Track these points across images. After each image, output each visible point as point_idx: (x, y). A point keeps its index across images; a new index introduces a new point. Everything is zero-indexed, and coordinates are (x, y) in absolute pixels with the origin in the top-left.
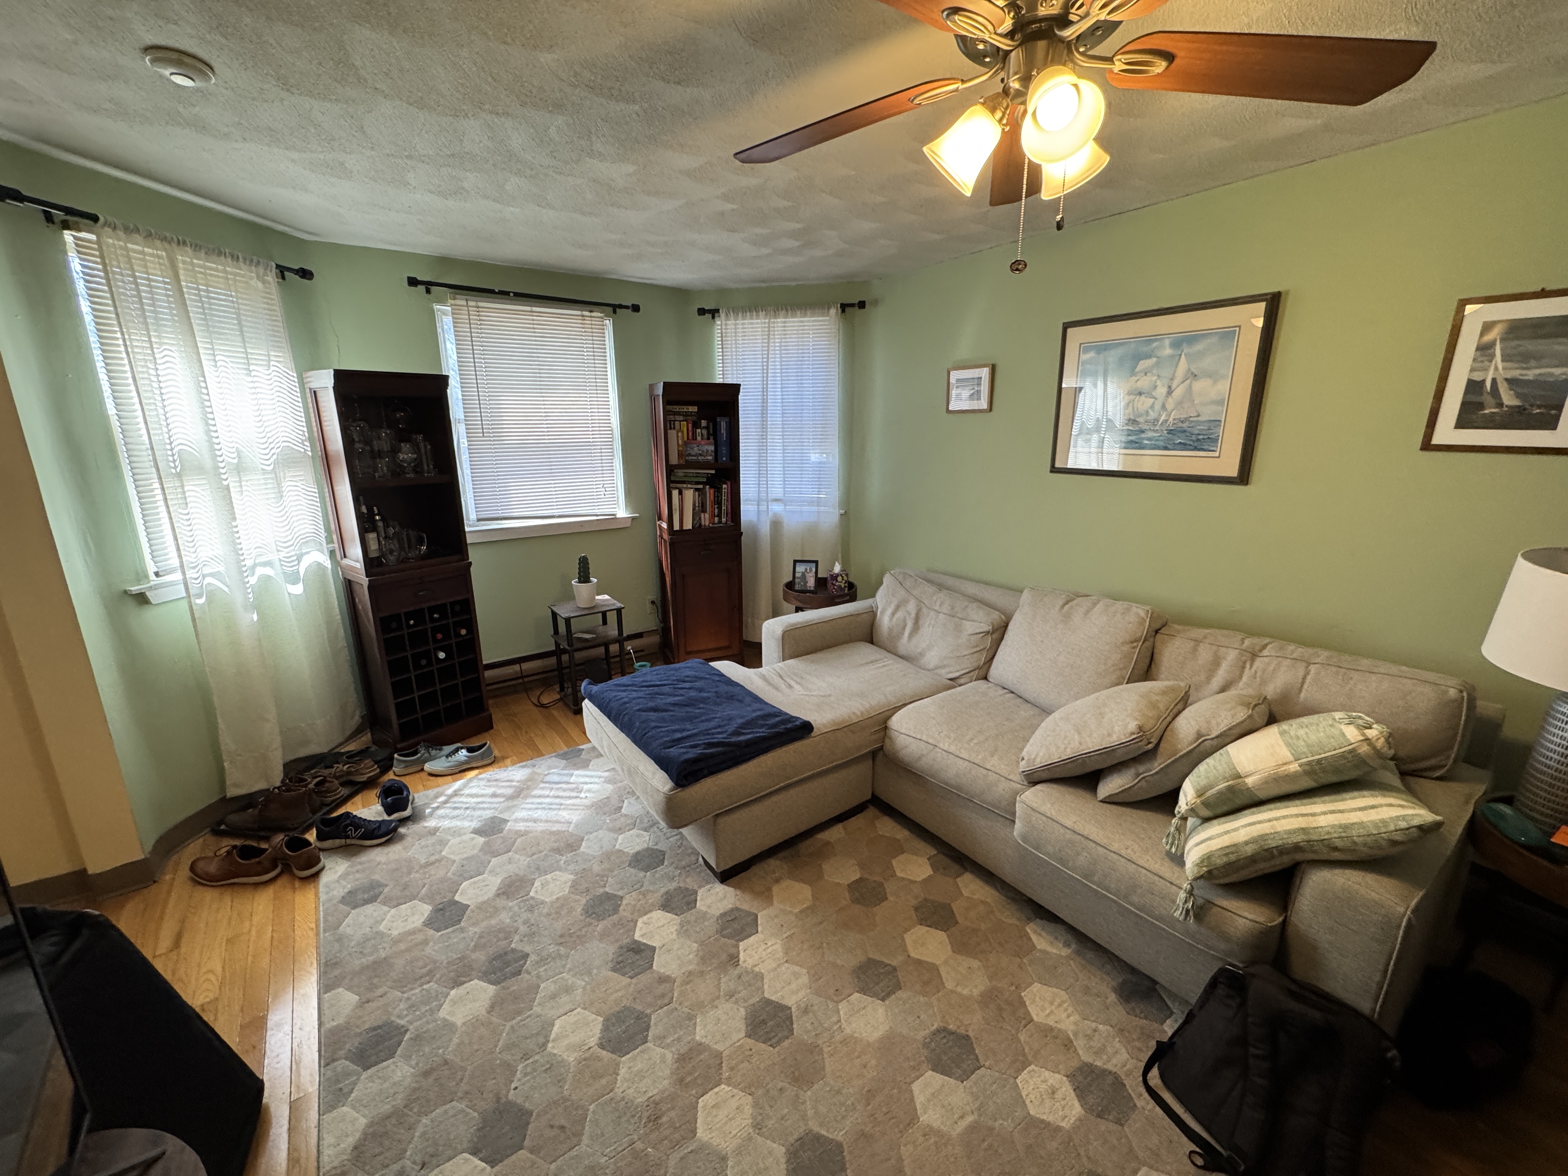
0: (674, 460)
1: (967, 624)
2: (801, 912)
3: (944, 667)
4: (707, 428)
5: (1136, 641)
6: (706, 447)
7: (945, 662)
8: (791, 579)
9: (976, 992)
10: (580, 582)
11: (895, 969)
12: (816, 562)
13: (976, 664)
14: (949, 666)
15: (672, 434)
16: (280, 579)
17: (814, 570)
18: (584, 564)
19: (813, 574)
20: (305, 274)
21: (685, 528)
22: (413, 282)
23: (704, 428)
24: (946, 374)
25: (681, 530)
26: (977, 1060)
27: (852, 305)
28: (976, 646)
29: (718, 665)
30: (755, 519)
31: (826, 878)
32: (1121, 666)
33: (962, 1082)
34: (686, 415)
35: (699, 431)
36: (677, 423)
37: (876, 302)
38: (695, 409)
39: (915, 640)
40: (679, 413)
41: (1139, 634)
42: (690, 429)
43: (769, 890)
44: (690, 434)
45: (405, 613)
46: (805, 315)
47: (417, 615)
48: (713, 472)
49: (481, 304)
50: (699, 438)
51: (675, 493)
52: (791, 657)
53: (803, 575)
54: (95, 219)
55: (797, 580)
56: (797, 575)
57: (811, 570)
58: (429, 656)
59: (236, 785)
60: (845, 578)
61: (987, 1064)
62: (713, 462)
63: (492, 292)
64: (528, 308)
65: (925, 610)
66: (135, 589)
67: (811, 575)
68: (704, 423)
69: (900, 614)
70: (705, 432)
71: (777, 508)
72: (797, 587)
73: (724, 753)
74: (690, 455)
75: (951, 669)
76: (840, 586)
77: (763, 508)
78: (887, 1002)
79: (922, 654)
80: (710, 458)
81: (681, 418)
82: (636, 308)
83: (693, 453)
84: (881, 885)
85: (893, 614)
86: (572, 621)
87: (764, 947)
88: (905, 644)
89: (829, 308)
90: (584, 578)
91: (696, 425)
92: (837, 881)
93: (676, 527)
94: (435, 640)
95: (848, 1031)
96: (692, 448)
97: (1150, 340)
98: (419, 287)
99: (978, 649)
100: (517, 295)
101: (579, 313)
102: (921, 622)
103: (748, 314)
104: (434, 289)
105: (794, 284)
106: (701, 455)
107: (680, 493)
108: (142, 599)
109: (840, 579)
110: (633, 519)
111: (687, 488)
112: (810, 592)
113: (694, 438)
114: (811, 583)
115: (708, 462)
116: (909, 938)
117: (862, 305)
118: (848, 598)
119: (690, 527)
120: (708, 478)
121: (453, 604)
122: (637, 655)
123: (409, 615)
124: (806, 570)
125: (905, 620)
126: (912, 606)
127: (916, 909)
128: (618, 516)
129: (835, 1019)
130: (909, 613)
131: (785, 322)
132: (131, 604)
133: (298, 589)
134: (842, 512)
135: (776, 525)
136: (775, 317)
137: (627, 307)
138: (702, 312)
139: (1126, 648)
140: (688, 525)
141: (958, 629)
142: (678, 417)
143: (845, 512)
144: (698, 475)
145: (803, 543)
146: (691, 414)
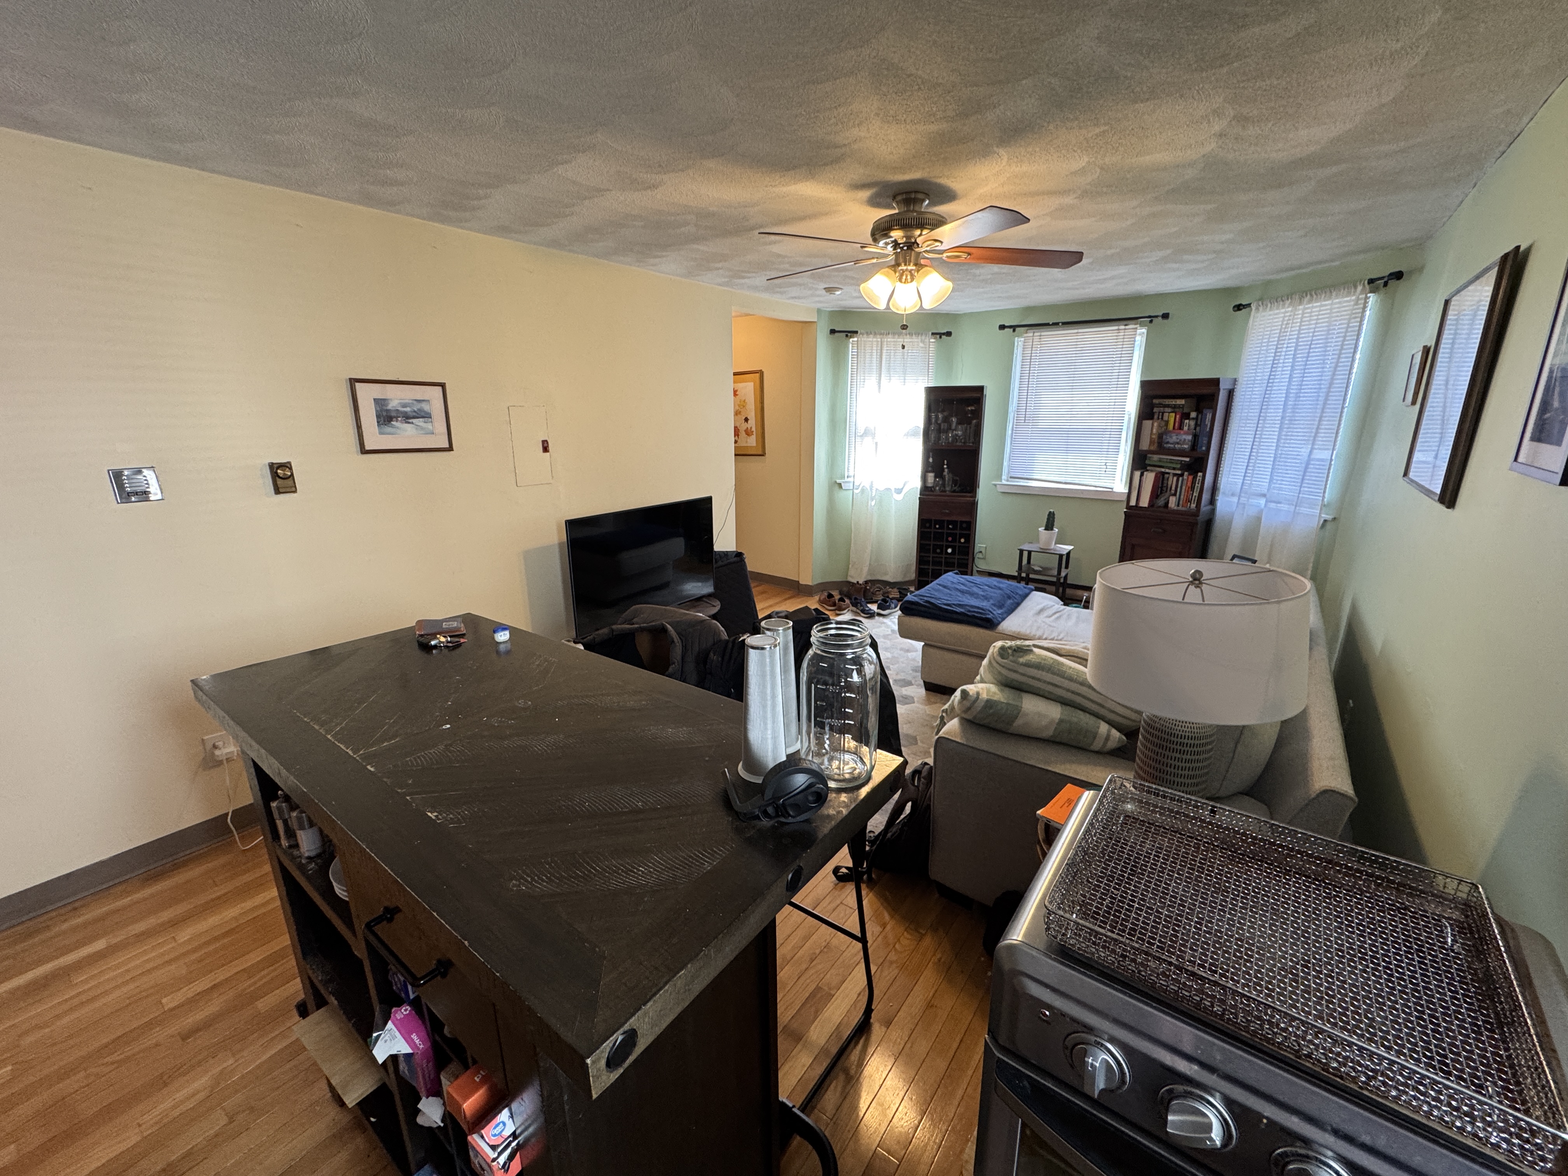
0: (1145, 445)
6: (1184, 437)
10: (1045, 530)
12: (1255, 562)
15: (1147, 424)
16: (893, 490)
18: (1051, 518)
20: (949, 334)
21: (1140, 506)
22: (1002, 327)
23: (1193, 419)
25: (1136, 507)
34: (1174, 407)
35: (1187, 421)
36: (1166, 415)
38: (1184, 402)
40: (1168, 406)
42: (1177, 419)
44: (1177, 425)
45: (935, 520)
47: (941, 522)
48: (1187, 459)
49: (1043, 334)
50: (1186, 428)
51: (1137, 474)
54: (856, 332)
58: (943, 549)
59: (852, 577)
63: (1047, 325)
64: (1076, 331)
66: (838, 481)
68: (1193, 415)
70: (1192, 423)
74: (1168, 443)
77: (1244, 501)
80: (1186, 446)
81: (1170, 410)
82: (1165, 316)
83: (1171, 441)
86: (1033, 553)
89: (1355, 287)
90: (1049, 526)
91: (1187, 416)
93: (1133, 505)
94: (947, 541)
96: (1171, 437)
98: (1006, 330)
100: (1064, 323)
101: (1116, 328)
103: (1275, 304)
104: (1018, 329)
106: (1178, 443)
107: (1142, 475)
108: (840, 485)
111: (1150, 471)
113: (1181, 427)
115: (1184, 450)
117: (1400, 275)
119: (1146, 505)
120: (1182, 465)
121: (962, 522)
123: (937, 522)
128: (1115, 490)
132: (837, 487)
133: (899, 497)
134: (1328, 518)
137: (1156, 317)
138: (1238, 308)
140: (1145, 502)
142: (1167, 410)
143: (1334, 519)
144: (1171, 461)
145: (1272, 546)
146: (1179, 406)
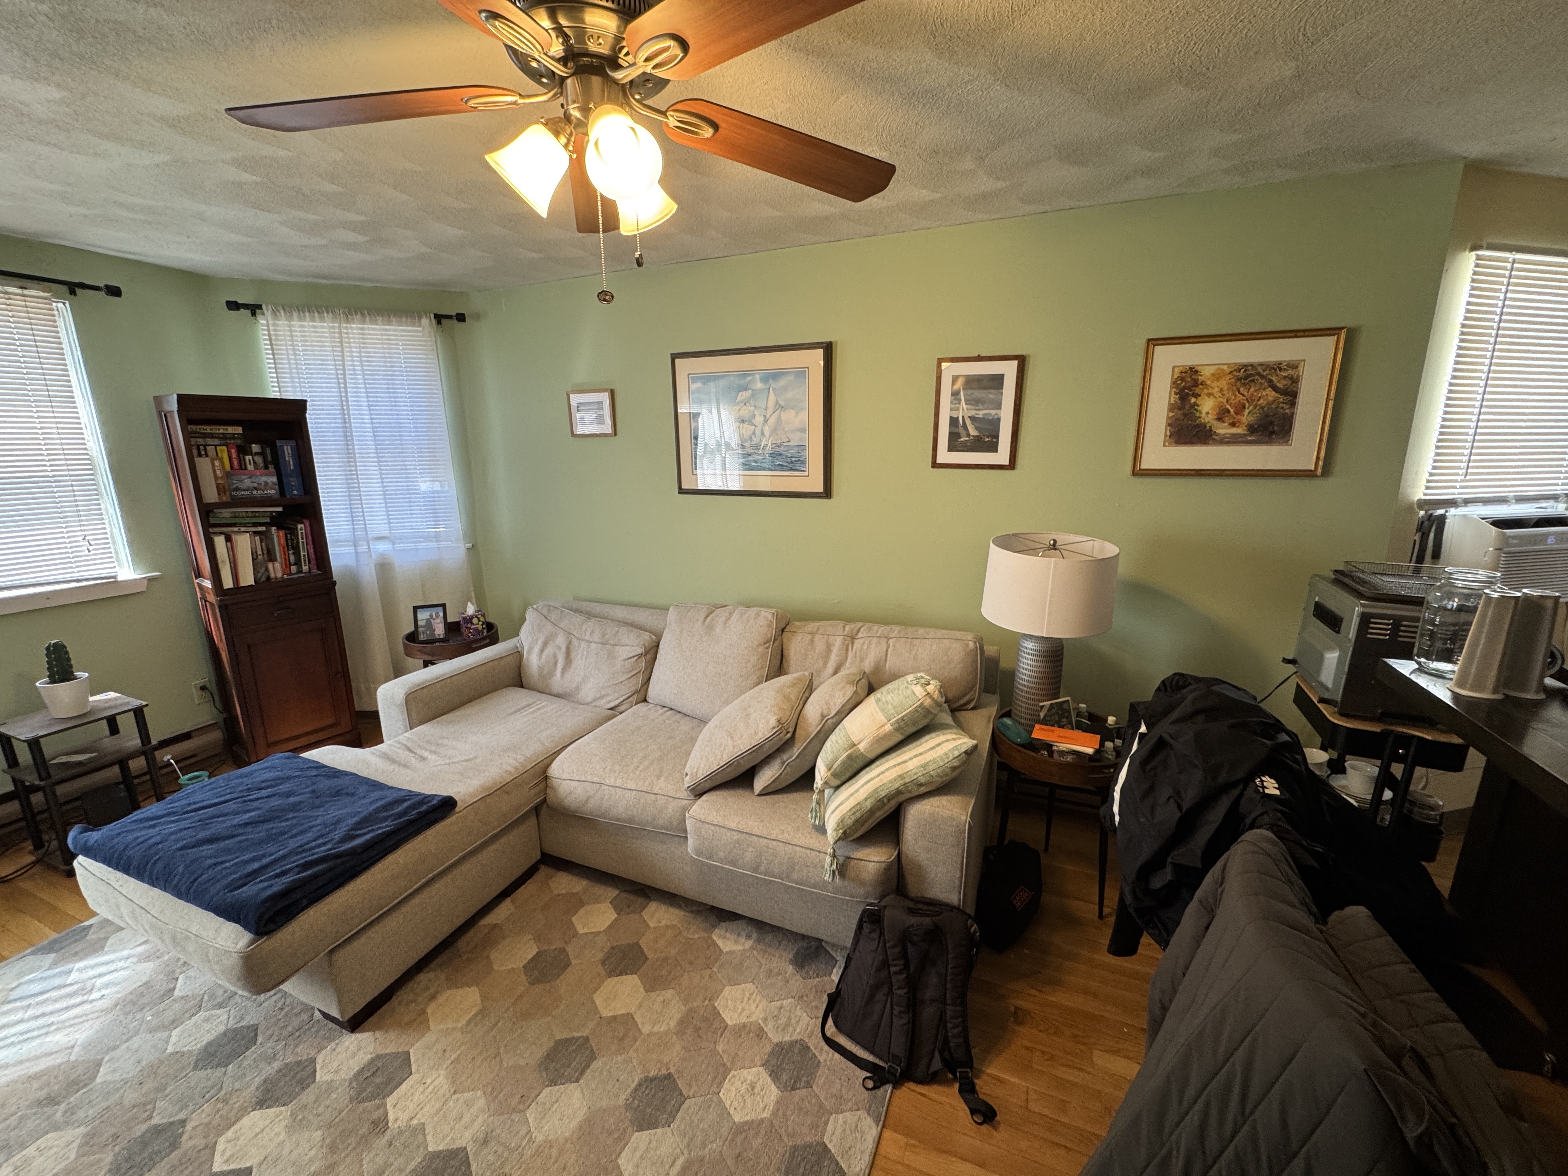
0: (211, 495)
1: (621, 649)
2: (469, 1022)
3: (601, 698)
4: (262, 454)
5: (768, 642)
6: (264, 479)
7: (603, 693)
8: (412, 629)
9: (673, 1023)
10: (53, 681)
11: (587, 1039)
12: (443, 606)
13: (634, 689)
14: (607, 695)
15: (203, 462)
17: (441, 614)
18: (58, 654)
19: (441, 619)
21: (242, 584)
23: (257, 454)
24: (566, 396)
25: (238, 589)
26: (681, 1094)
27: (449, 317)
28: (631, 671)
29: (313, 755)
30: (352, 562)
31: (496, 968)
32: (760, 666)
33: (669, 1126)
34: (224, 438)
35: (248, 458)
36: (210, 449)
37: (477, 316)
38: (239, 430)
39: (568, 676)
40: (212, 436)
41: (769, 636)
42: (234, 455)
43: (423, 1012)
44: (235, 462)
46: (389, 323)
48: (280, 509)
50: (251, 467)
52: (422, 723)
53: (429, 622)
55: (420, 629)
56: (420, 623)
57: (437, 616)
60: (482, 619)
61: (691, 1094)
62: (278, 496)
65: (575, 642)
67: (438, 621)
68: (256, 448)
69: (549, 650)
70: (259, 460)
71: (382, 547)
72: (422, 637)
73: (331, 869)
74: (237, 489)
75: (610, 698)
76: (477, 629)
77: (363, 548)
78: (581, 1082)
79: (577, 689)
80: (272, 492)
81: (217, 442)
82: (115, 292)
83: (242, 487)
84: (563, 950)
85: (542, 651)
86: (46, 740)
87: (421, 1089)
88: (558, 682)
89: (420, 318)
90: (61, 675)
91: (243, 450)
92: (509, 967)
93: (228, 583)
95: (539, 1137)
96: (241, 481)
97: (744, 374)
99: (634, 673)
102: (573, 655)
103: (307, 314)
105: (370, 285)
106: (256, 488)
107: (228, 539)
109: (475, 621)
110: (150, 580)
111: (239, 532)
112: (439, 640)
113: (243, 467)
114: (439, 630)
115: (269, 497)
116: (598, 999)
117: (461, 318)
118: (488, 641)
119: (251, 581)
120: (272, 518)
122: (181, 764)
124: (431, 616)
125: (555, 656)
126: (561, 640)
127: (603, 962)
128: (120, 578)
129: (523, 1132)
130: (559, 648)
131: (362, 329)
134: (470, 545)
135: (384, 568)
136: (348, 321)
137: (96, 288)
138: (233, 306)
139: (761, 649)
140: (248, 578)
141: (611, 656)
142: (209, 441)
143: (473, 546)
144: (255, 515)
145: (423, 586)
146: (233, 436)
